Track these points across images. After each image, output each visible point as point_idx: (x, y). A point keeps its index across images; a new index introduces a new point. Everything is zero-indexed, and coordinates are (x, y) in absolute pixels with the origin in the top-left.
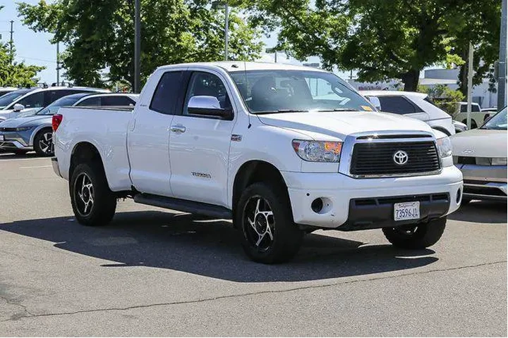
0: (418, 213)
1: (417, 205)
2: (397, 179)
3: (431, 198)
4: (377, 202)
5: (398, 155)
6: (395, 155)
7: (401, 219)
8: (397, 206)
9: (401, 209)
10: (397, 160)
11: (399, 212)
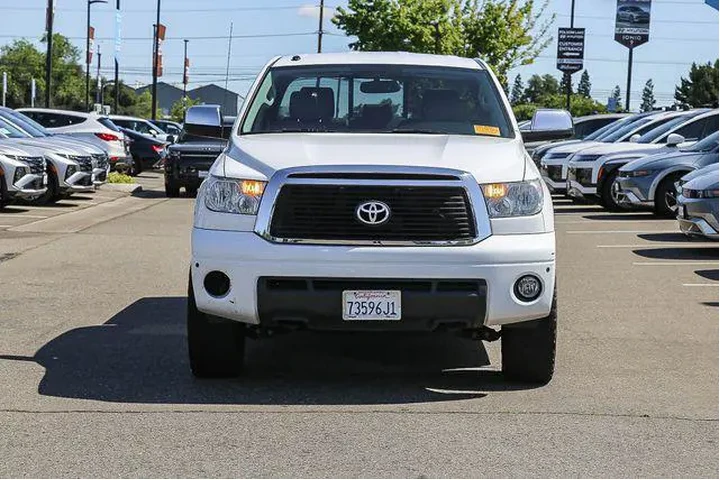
0: (398, 311)
1: (396, 296)
2: (356, 249)
3: (434, 287)
4: (310, 285)
5: (367, 207)
6: (361, 208)
7: (358, 318)
8: (348, 296)
9: (360, 300)
10: (365, 216)
11: (355, 306)
